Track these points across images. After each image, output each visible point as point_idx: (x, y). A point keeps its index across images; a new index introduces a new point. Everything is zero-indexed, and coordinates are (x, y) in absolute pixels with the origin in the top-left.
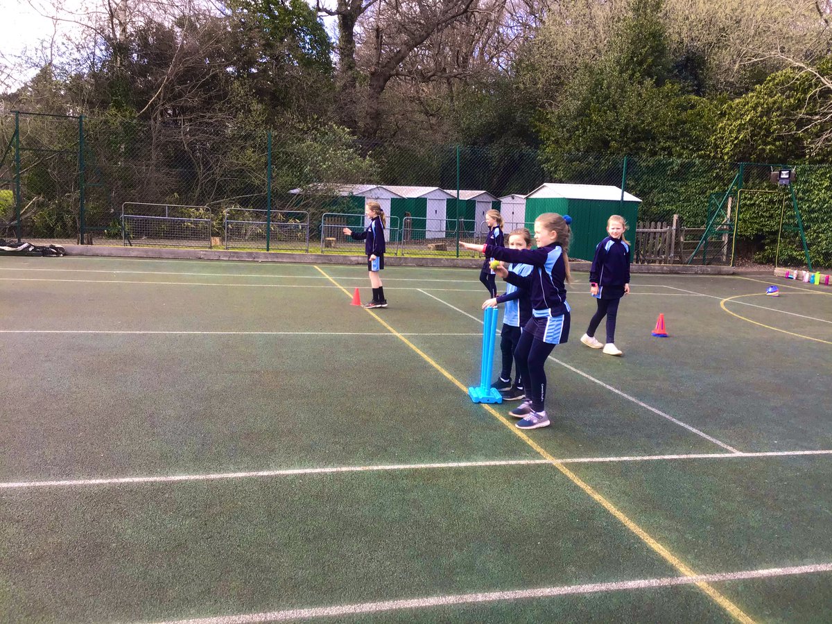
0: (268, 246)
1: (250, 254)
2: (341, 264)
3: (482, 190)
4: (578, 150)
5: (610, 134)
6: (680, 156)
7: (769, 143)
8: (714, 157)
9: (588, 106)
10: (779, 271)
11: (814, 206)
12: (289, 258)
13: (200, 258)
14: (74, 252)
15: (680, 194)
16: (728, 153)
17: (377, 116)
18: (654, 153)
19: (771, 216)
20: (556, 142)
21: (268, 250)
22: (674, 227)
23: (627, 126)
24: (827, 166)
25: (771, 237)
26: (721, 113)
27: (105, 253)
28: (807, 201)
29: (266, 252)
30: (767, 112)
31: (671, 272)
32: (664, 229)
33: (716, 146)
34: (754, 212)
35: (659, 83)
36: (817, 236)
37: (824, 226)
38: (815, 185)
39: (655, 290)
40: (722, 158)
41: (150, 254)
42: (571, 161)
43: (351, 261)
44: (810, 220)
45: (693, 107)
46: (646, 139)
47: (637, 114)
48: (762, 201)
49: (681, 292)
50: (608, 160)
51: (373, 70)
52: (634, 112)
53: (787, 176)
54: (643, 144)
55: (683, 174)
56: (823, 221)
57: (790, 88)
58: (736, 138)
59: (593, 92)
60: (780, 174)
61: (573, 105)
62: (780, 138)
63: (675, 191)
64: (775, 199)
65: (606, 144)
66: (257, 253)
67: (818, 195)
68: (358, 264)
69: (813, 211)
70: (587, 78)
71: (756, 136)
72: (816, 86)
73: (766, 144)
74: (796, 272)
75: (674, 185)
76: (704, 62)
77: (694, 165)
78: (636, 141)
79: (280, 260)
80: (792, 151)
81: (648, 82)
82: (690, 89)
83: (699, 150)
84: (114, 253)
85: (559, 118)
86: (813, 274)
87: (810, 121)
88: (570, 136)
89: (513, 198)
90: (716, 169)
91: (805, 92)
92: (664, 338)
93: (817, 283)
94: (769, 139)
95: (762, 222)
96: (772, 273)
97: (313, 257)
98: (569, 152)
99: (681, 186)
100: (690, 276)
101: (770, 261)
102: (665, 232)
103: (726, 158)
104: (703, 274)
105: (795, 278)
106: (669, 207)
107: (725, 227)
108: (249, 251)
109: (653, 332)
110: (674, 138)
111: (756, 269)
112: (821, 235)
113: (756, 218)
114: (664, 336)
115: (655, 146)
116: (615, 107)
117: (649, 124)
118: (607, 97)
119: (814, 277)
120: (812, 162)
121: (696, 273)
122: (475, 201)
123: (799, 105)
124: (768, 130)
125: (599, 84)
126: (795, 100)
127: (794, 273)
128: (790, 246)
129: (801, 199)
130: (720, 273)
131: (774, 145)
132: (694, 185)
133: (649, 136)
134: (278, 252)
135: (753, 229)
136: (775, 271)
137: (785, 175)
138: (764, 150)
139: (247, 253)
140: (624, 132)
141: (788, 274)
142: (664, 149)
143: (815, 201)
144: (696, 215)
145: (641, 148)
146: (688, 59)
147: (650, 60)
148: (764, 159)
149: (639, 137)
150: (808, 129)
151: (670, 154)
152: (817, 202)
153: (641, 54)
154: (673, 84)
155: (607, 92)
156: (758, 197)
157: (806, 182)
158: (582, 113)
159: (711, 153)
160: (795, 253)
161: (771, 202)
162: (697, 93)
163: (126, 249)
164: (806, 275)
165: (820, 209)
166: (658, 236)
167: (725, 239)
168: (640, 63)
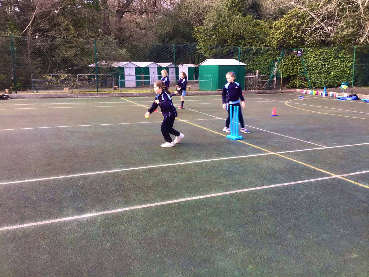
0: (98, 90)
1: (90, 94)
2: (130, 97)
3: (171, 62)
4: (214, 44)
5: (227, 37)
6: (256, 46)
7: (291, 40)
8: (269, 46)
9: (217, 25)
10: (298, 90)
11: (309, 64)
12: (107, 95)
13: (69, 97)
14: (13, 97)
15: (256, 61)
16: (275, 44)
17: (120, 30)
18: (245, 45)
19: (293, 69)
20: (204, 41)
21: (98, 92)
22: (257, 75)
23: (233, 34)
24: (313, 48)
25: (293, 77)
26: (270, 27)
27: (27, 97)
28: (306, 62)
29: (97, 93)
30: (290, 27)
31: (259, 93)
32: (253, 76)
33: (270, 41)
34: (286, 68)
35: (244, 15)
36: (311, 76)
37: (313, 72)
38: (309, 56)
39: (258, 100)
40: (272, 46)
41: (47, 96)
42: (212, 49)
43: (134, 95)
44: (308, 70)
45: (258, 25)
46: (241, 39)
47: (237, 28)
48: (289, 63)
49: (268, 101)
50: (227, 48)
51: (117, 9)
52: (236, 28)
53: (300, 53)
54: (240, 41)
55: (257, 53)
56: (313, 70)
57: (298, 17)
58: (279, 38)
59: (218, 19)
60: (298, 52)
61: (211, 25)
62: (295, 38)
63: (255, 60)
64: (294, 62)
65: (226, 41)
66: (93, 94)
67: (310, 60)
68: (137, 96)
69: (308, 66)
70: (215, 14)
71: (286, 37)
72: (308, 16)
73: (290, 40)
74: (305, 90)
75: (254, 58)
76: (260, 6)
77: (261, 49)
78: (237, 40)
79: (104, 96)
80: (300, 43)
81: (240, 14)
82: (256, 17)
83: (263, 43)
84: (31, 96)
85: (204, 31)
86: (312, 91)
87: (306, 30)
88: (210, 38)
89: (182, 65)
90: (270, 50)
91: (304, 19)
92: (276, 116)
93: (314, 94)
94: (291, 38)
95: (289, 71)
96: (296, 92)
97: (118, 94)
98: (210, 45)
99: (257, 58)
100: (266, 94)
101: (294, 87)
102: (254, 77)
103: (274, 46)
104: (271, 93)
105: (305, 93)
106: (252, 67)
107: (275, 74)
108: (90, 93)
109: (271, 114)
110: (253, 39)
111: (288, 90)
112: (312, 76)
113: (287, 70)
114: (276, 115)
115: (245, 42)
116: (228, 26)
117: (242, 33)
118: (224, 22)
119: (312, 92)
120: (308, 47)
121: (268, 93)
122: (168, 67)
123: (302, 24)
124: (290, 34)
125: (220, 16)
126: (300, 22)
127: (304, 91)
128: (300, 81)
129: (304, 62)
130: (277, 93)
131: (293, 40)
132: (262, 58)
133: (242, 38)
134: (102, 93)
135: (286, 75)
136: (297, 91)
137: (299, 52)
138: (289, 42)
139: (89, 94)
140: (233, 36)
141: (302, 91)
142: (249, 43)
143: (309, 62)
144: (263, 70)
145: (240, 43)
146: (254, 4)
147: (240, 5)
148: (289, 46)
149: (239, 38)
150: (306, 34)
151: (251, 45)
152: (310, 63)
153: (236, 2)
154: (250, 15)
155: (224, 19)
156: (287, 61)
157: (306, 55)
158: (214, 28)
159: (268, 44)
160: (302, 83)
161: (293, 63)
162: (259, 19)
163: (36, 95)
164: (309, 91)
165: (312, 65)
166: (251, 79)
167: (275, 79)
168: (235, 6)
